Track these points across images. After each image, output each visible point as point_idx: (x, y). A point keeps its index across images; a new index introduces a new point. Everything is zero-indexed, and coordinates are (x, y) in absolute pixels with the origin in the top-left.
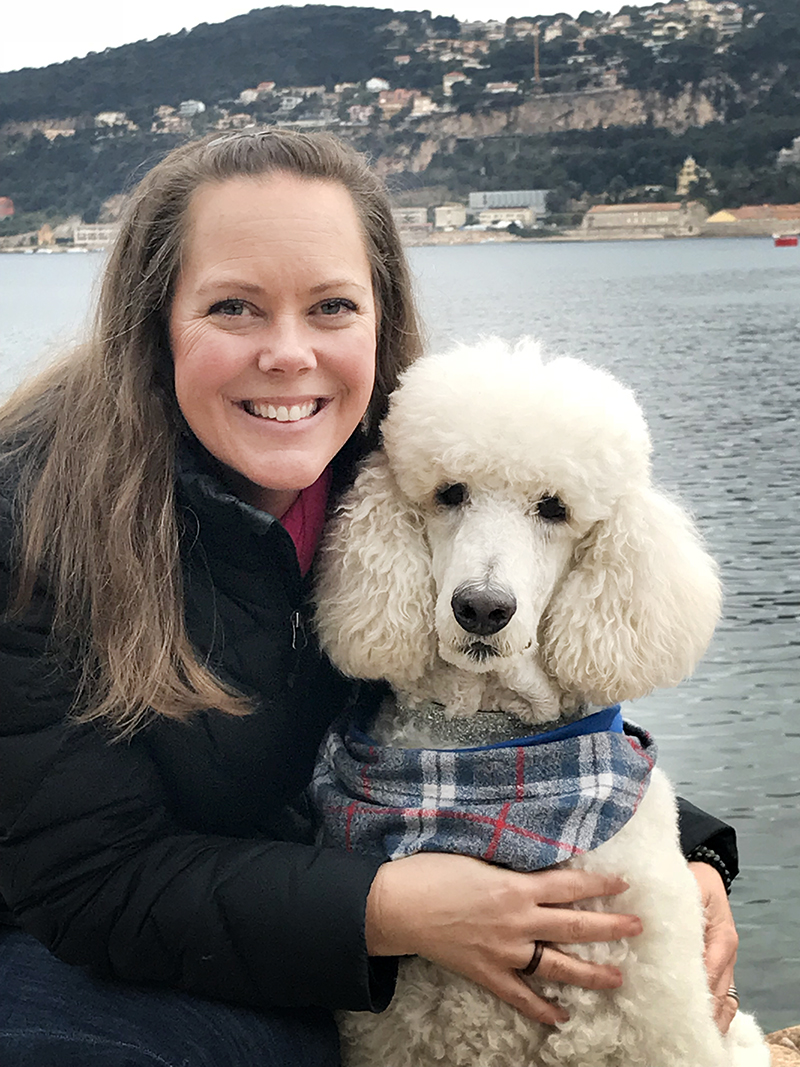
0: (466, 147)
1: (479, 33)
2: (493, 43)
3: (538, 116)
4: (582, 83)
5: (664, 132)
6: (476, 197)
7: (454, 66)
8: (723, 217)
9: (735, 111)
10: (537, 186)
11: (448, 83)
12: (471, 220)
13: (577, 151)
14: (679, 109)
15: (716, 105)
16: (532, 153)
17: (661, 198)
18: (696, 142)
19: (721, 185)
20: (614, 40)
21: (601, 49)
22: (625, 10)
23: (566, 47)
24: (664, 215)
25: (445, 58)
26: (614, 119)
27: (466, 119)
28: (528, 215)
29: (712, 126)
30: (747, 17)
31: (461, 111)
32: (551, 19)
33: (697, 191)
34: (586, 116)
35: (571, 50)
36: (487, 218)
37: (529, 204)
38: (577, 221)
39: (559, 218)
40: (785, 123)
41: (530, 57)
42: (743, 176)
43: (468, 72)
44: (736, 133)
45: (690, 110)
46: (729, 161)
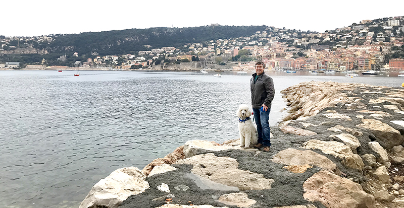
0: (5, 55)
1: (8, 39)
2: (11, 40)
3: (18, 51)
4: (26, 47)
5: (40, 55)
6: (7, 63)
7: (3, 43)
8: (49, 67)
9: (51, 52)
10: (18, 62)
11: (3, 46)
12: (6, 66)
13: (25, 57)
14: (42, 51)
15: (48, 51)
16: (17, 57)
17: (39, 64)
18: (45, 56)
19: (49, 63)
20: (32, 41)
21: (29, 42)
22: (33, 37)
23: (24, 41)
24: (39, 66)
25: (2, 42)
26: (32, 52)
27: (6, 51)
28: (16, 66)
29: (47, 54)
30: (53, 39)
31: (5, 50)
32: (21, 37)
33: (45, 63)
34: (27, 52)
35: (25, 42)
36: (9, 66)
37: (17, 65)
38: (25, 67)
39: (21, 67)
40: (58, 54)
41: (17, 43)
42: (52, 61)
43: (6, 44)
44: (51, 55)
45: (44, 52)
46: (50, 59)
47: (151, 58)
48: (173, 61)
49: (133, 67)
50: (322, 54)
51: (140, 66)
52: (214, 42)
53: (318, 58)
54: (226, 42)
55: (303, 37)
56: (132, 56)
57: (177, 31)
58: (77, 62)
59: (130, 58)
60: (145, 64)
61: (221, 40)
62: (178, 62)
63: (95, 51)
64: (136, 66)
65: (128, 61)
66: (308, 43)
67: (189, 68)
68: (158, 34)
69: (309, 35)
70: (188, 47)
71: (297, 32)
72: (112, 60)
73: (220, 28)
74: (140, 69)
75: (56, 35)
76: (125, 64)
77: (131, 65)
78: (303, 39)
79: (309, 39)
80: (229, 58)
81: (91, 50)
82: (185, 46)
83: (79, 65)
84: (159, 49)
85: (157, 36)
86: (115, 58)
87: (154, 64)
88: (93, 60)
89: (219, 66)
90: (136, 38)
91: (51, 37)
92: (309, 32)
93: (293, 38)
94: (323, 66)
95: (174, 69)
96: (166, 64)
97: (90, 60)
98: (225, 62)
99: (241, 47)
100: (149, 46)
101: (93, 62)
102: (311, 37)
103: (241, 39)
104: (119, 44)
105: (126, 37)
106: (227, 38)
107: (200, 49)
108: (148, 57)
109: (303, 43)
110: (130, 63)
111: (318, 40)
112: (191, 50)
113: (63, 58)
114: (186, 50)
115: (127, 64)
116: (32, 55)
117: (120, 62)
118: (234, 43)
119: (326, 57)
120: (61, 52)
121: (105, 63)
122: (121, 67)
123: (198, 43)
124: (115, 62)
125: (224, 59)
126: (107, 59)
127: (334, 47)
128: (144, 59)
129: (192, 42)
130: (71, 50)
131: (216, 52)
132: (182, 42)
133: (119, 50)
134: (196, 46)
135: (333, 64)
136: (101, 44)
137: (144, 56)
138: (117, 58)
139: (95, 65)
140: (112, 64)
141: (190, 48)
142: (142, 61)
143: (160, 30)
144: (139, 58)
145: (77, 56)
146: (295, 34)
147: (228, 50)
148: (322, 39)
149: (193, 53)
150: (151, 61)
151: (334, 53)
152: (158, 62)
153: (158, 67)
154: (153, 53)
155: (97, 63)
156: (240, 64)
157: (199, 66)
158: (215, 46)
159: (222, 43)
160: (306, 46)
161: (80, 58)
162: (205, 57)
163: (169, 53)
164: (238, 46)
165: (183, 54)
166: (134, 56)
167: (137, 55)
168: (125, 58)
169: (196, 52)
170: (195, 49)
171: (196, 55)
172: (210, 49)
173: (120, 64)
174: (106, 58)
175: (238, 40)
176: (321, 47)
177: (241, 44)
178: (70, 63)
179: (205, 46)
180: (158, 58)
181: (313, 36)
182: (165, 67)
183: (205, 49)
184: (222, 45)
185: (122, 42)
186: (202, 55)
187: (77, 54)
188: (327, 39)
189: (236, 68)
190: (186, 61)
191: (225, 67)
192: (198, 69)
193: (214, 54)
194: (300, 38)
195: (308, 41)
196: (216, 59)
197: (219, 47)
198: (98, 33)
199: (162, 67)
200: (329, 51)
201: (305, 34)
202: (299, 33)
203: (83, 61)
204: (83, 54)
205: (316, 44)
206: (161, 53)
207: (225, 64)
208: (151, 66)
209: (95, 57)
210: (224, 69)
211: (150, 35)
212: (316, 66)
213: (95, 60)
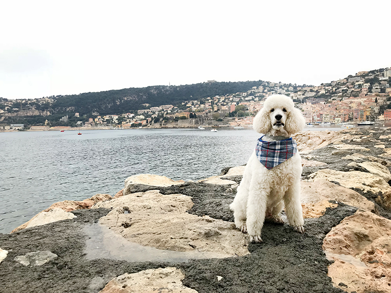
0: (10, 118)
1: (11, 101)
2: (13, 103)
3: (22, 113)
4: (29, 109)
5: (43, 116)
6: (12, 125)
7: (7, 106)
8: (52, 128)
9: (53, 113)
10: (22, 123)
11: (6, 108)
13: (29, 118)
15: (50, 112)
16: (21, 119)
17: (42, 125)
18: (47, 118)
19: (51, 124)
20: (34, 103)
21: (32, 104)
22: (35, 99)
24: (43, 128)
25: (6, 104)
26: (34, 114)
27: (10, 113)
28: (21, 128)
29: (49, 115)
30: (54, 101)
31: (9, 112)
32: (23, 100)
33: (48, 124)
34: (30, 114)
35: (27, 104)
36: (14, 128)
37: (21, 126)
38: (29, 129)
39: (26, 128)
40: (60, 115)
41: (20, 105)
42: (55, 122)
43: (10, 107)
44: (53, 116)
45: (46, 113)
46: (53, 120)
47: (150, 116)
48: (171, 118)
49: (133, 126)
50: (317, 107)
51: (140, 125)
52: (211, 99)
53: (314, 111)
54: (222, 99)
55: (299, 91)
56: (131, 115)
57: (174, 88)
58: (79, 123)
59: (130, 117)
60: (144, 122)
61: (217, 96)
62: (177, 119)
63: (96, 111)
64: (136, 125)
65: (128, 120)
66: (304, 96)
67: (187, 125)
68: (155, 92)
69: (304, 89)
70: (185, 105)
71: (293, 86)
72: (112, 119)
73: (217, 84)
74: (140, 127)
75: (57, 96)
76: (125, 123)
77: (131, 123)
78: (299, 93)
79: (305, 93)
80: (226, 114)
81: (92, 110)
82: (183, 104)
83: (81, 125)
84: (157, 108)
85: (154, 95)
86: (115, 117)
87: (153, 122)
88: (94, 120)
89: (216, 123)
90: (135, 97)
91: (52, 98)
92: (304, 86)
93: (289, 93)
94: (319, 119)
95: (172, 126)
96: (165, 122)
97: (91, 120)
98: (222, 119)
99: (238, 103)
100: (147, 105)
101: (95, 122)
102: (306, 91)
103: (238, 95)
104: (118, 103)
105: (125, 96)
106: (223, 95)
107: (198, 106)
108: (147, 116)
109: (298, 97)
110: (130, 122)
111: (313, 94)
112: (189, 107)
113: (65, 119)
114: (184, 108)
115: (127, 123)
116: (35, 116)
117: (120, 121)
118: (231, 99)
119: (322, 109)
120: (63, 113)
121: (106, 123)
122: (121, 126)
123: (195, 100)
124: (116, 121)
125: (221, 115)
126: (107, 119)
127: (329, 100)
128: (143, 117)
129: (189, 99)
130: (72, 111)
131: (213, 109)
132: (180, 100)
133: (119, 110)
134: (193, 103)
135: (328, 116)
136: (101, 104)
137: (143, 114)
138: (117, 117)
139: (96, 124)
140: (112, 123)
141: (187, 105)
142: (141, 120)
143: (157, 88)
144: (138, 117)
145: (78, 116)
146: (291, 88)
147: (225, 107)
148: (317, 92)
149: (190, 111)
150: (150, 119)
151: (329, 106)
152: (157, 120)
153: (157, 125)
154: (152, 112)
155: (98, 123)
156: (236, 120)
157: (197, 123)
158: (212, 103)
159: (219, 99)
160: (301, 100)
161: (81, 118)
162: (203, 114)
163: (167, 111)
164: (235, 102)
165: (181, 112)
166: (133, 115)
167: (136, 114)
168: (125, 117)
169: (194, 109)
170: (193, 106)
171: (193, 112)
172: (207, 105)
173: (120, 123)
174: (107, 117)
175: (234, 96)
176: (317, 100)
177: (238, 100)
178: (72, 123)
179: (202, 103)
180: (156, 116)
181: (308, 89)
182: (163, 124)
183: (202, 106)
184: (219, 101)
185: (121, 101)
186: (199, 111)
187: (78, 114)
188: (323, 92)
189: (233, 124)
190: (184, 118)
191: (222, 123)
192: (196, 126)
193: (212, 110)
194: (296, 92)
195: (303, 95)
196: (213, 116)
197: (216, 104)
198: (98, 93)
199: (161, 125)
200: (325, 104)
201: (300, 88)
202: (295, 87)
203: (85, 121)
204: (84, 114)
205: (311, 97)
206: (159, 112)
207: (222, 120)
208: (151, 125)
209: (96, 117)
210: (221, 124)
211: (148, 94)
212: (312, 119)
213: (96, 120)
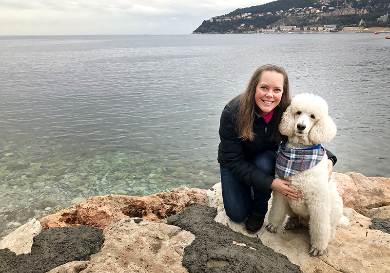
0: (324, 18)
3: (337, 13)
4: (345, 7)
5: (358, 15)
6: (325, 26)
7: (324, 5)
8: (366, 29)
9: (371, 12)
10: (335, 24)
11: (322, 7)
12: (324, 29)
13: (343, 18)
14: (361, 12)
15: (368, 11)
16: (335, 19)
17: (356, 26)
18: (364, 17)
19: (367, 24)
21: (348, 2)
24: (356, 29)
25: (322, 3)
26: (350, 13)
27: (325, 13)
28: (333, 29)
29: (366, 14)
33: (362, 25)
34: (345, 12)
35: (344, 1)
36: (326, 29)
37: (333, 27)
38: (341, 30)
39: (338, 29)
40: (379, 14)
41: (337, 3)
42: (371, 22)
43: (326, 6)
44: (370, 15)
45: (363, 11)
46: (369, 20)
113: (384, 18)
116: (350, 16)
120: (383, 11)
